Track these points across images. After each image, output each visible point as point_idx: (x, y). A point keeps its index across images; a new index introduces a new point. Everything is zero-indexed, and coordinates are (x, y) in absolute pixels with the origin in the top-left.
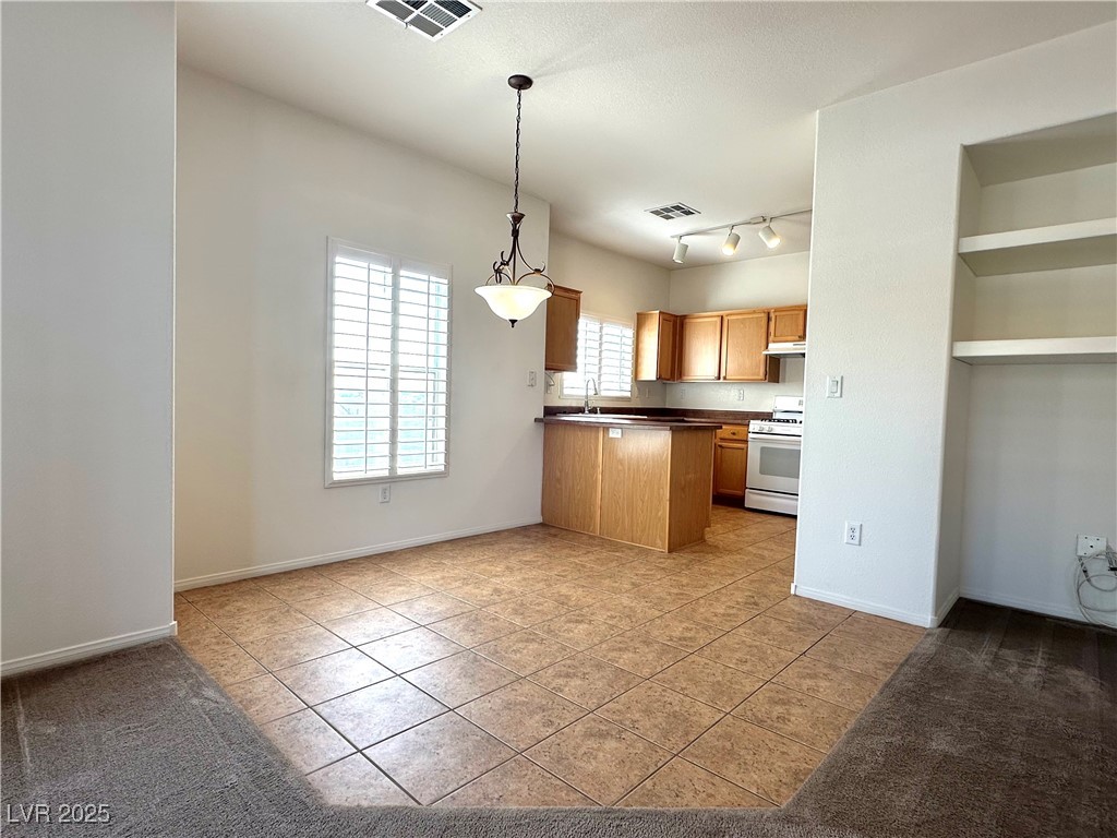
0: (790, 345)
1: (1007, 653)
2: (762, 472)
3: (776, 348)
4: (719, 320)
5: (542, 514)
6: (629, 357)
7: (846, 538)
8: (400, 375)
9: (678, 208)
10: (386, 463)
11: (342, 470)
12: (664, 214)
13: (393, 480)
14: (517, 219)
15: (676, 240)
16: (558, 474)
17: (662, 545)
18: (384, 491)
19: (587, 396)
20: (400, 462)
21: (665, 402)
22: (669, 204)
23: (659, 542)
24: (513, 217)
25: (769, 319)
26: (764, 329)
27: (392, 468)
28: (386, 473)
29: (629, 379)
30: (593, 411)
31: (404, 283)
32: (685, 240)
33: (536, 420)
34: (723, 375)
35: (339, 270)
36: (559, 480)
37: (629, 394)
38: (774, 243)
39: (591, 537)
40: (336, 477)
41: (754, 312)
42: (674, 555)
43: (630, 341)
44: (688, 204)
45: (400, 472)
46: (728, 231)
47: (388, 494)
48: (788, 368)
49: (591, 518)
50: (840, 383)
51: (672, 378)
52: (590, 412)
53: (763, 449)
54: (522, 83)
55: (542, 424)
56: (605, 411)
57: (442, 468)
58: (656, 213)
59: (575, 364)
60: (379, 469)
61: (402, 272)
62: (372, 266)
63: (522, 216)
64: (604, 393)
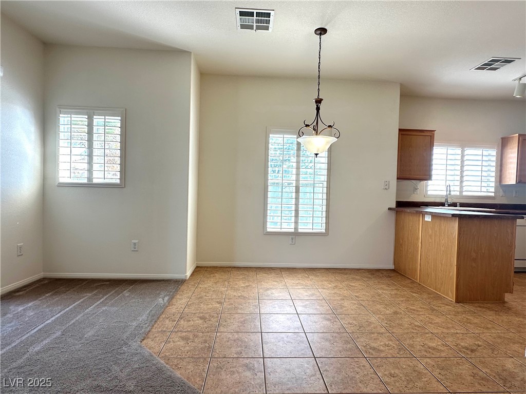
5: (394, 264)
10: (293, 226)
11: (270, 228)
13: (296, 234)
14: (319, 101)
16: (401, 242)
17: (452, 297)
18: (292, 239)
20: (300, 226)
27: (296, 228)
28: (293, 231)
33: (390, 209)
35: (270, 140)
36: (401, 245)
37: (493, 194)
39: (414, 282)
40: (269, 230)
45: (300, 231)
47: (294, 240)
52: (449, 205)
57: (324, 231)
60: (289, 228)
63: (322, 100)
64: (467, 194)
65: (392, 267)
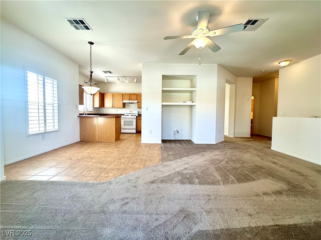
0: (127, 101)
1: (170, 144)
2: (124, 125)
3: (124, 101)
4: (112, 95)
5: (80, 139)
6: (92, 102)
7: (149, 133)
8: (46, 105)
9: (109, 72)
10: (43, 129)
11: (31, 131)
12: (105, 72)
13: (45, 133)
15: (105, 77)
17: (114, 140)
18: (43, 136)
19: (84, 111)
20: (47, 128)
21: (99, 112)
22: (108, 71)
23: (113, 140)
24: (91, 72)
25: (123, 96)
26: (122, 98)
28: (44, 131)
29: (92, 107)
30: (86, 114)
31: (46, 80)
32: (107, 78)
33: (78, 116)
34: (114, 106)
35: (28, 75)
36: (85, 130)
37: (92, 111)
38: (127, 81)
39: (96, 142)
40: (30, 133)
41: (120, 94)
42: (117, 142)
43: (92, 98)
44: (111, 71)
45: (47, 131)
46: (117, 78)
48: (126, 105)
49: (95, 137)
50: (147, 108)
51: (102, 107)
53: (124, 121)
54: (91, 43)
55: (79, 118)
56: (88, 114)
57: (58, 129)
58: (104, 72)
59: (83, 103)
61: (46, 78)
62: (38, 75)
64: (88, 110)
65: (80, 140)
